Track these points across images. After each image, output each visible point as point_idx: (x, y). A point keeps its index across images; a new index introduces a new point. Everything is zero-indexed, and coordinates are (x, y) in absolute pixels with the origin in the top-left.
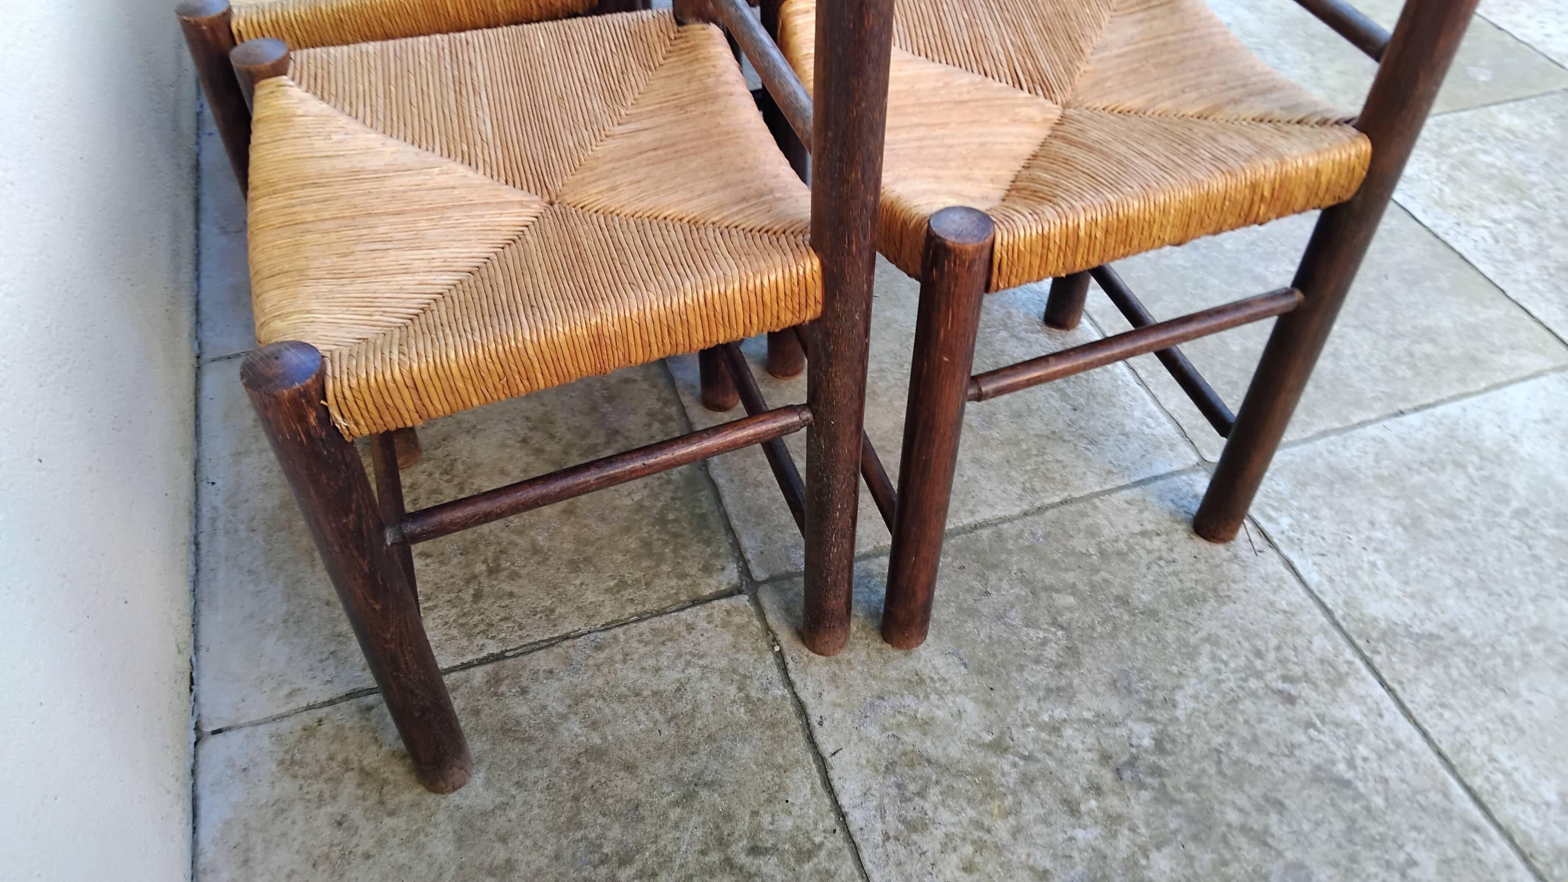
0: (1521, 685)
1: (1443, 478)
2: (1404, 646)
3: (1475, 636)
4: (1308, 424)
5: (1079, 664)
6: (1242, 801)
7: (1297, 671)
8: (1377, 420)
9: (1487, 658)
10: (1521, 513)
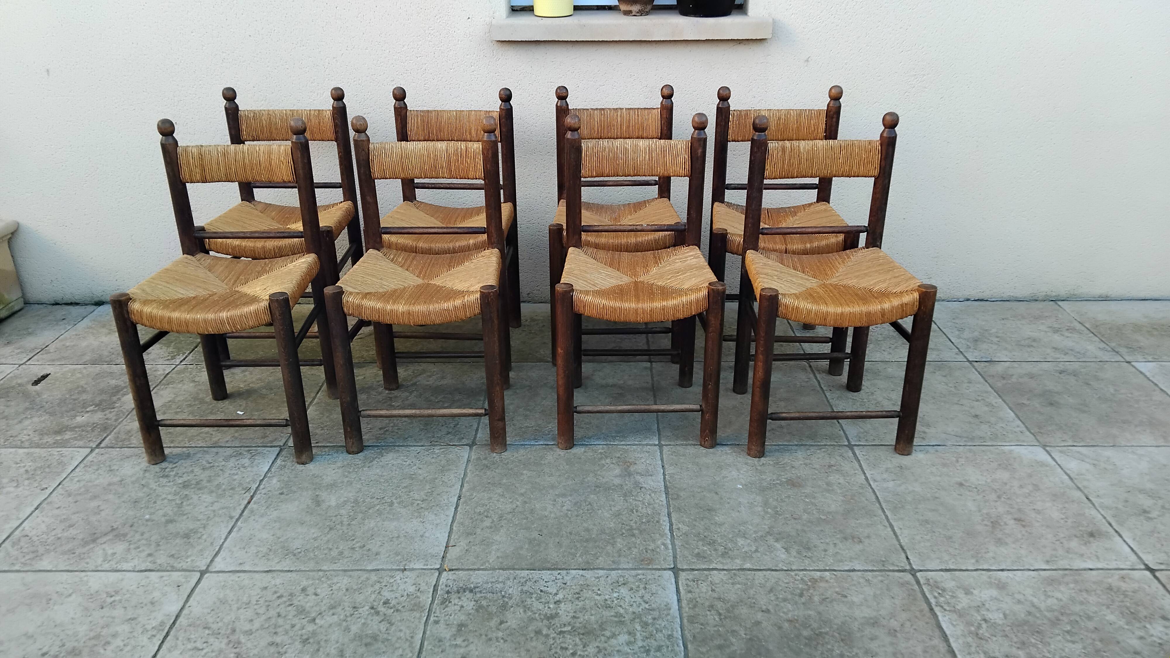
0: (340, 471)
1: (422, 493)
2: (375, 455)
3: (363, 469)
4: (473, 473)
7: (388, 433)
8: (461, 490)
9: (354, 469)
10: (391, 504)
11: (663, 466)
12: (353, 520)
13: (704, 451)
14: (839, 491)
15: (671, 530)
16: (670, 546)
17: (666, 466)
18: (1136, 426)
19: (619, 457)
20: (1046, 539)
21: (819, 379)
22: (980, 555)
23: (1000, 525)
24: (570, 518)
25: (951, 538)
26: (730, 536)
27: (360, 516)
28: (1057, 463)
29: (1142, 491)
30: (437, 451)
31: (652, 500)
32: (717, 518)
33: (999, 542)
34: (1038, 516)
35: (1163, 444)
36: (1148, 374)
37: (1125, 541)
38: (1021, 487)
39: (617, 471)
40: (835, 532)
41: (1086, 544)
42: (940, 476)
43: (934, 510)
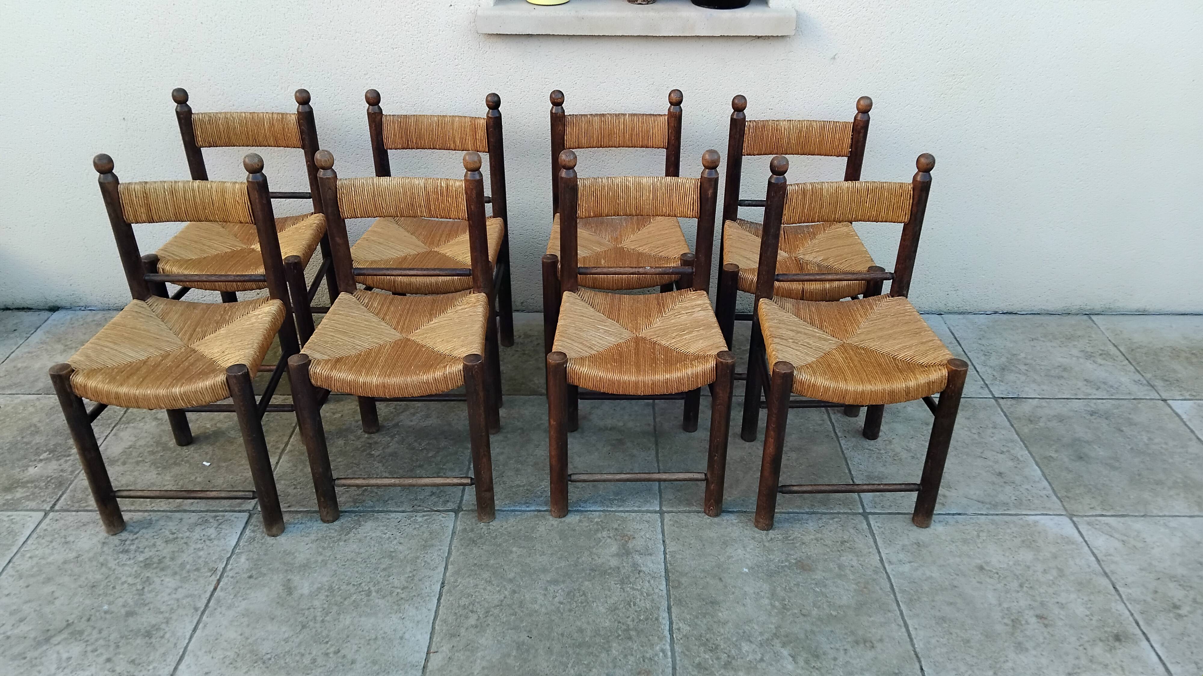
0: (314, 546)
1: (402, 578)
2: (351, 524)
3: (338, 544)
4: (458, 551)
5: (407, 448)
6: (341, 463)
7: (366, 494)
8: (444, 574)
9: (329, 543)
10: (369, 593)
11: (664, 541)
12: (327, 614)
13: (708, 521)
14: (851, 577)
15: (671, 630)
16: (669, 654)
17: (667, 542)
18: (1170, 488)
19: (616, 529)
20: (1069, 643)
21: (833, 421)
22: (998, 666)
23: (1022, 625)
24: (562, 614)
25: (968, 641)
26: (734, 639)
27: (335, 609)
28: (1083, 538)
29: (1173, 578)
30: (420, 520)
31: (651, 589)
32: (720, 614)
33: (1020, 647)
34: (1062, 612)
35: (1197, 513)
36: (1184, 417)
37: (1152, 646)
38: (1045, 572)
39: (614, 549)
40: (846, 634)
41: (1111, 650)
42: (960, 556)
43: (951, 604)
